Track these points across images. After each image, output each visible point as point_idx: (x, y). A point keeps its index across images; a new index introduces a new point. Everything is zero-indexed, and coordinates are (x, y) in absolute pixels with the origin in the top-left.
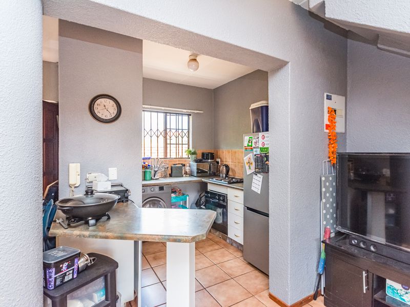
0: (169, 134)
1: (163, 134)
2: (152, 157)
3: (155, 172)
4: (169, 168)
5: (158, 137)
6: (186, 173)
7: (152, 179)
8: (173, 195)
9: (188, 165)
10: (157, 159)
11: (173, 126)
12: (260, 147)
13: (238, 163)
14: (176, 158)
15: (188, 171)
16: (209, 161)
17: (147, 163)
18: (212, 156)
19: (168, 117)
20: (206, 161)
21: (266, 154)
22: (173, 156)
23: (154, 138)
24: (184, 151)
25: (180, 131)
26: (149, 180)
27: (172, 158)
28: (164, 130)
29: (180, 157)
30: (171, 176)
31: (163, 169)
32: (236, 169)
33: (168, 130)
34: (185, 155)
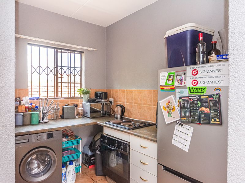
0: (60, 72)
1: (53, 71)
2: (41, 97)
3: (44, 114)
4: (61, 110)
5: (47, 75)
6: (79, 114)
7: (40, 123)
8: (65, 140)
9: (81, 105)
10: (46, 99)
11: (65, 64)
12: (188, 86)
13: (135, 103)
14: (68, 98)
15: (80, 111)
16: (103, 100)
17: (34, 105)
18: (105, 95)
19: (59, 54)
20: (100, 100)
21: (200, 96)
22: (65, 95)
23: (44, 76)
24: (76, 90)
25: (72, 69)
26: (36, 125)
27: (64, 98)
28: (55, 67)
29: (72, 96)
30: (62, 117)
31: (54, 111)
32: (133, 110)
33: (59, 68)
34: (77, 95)
